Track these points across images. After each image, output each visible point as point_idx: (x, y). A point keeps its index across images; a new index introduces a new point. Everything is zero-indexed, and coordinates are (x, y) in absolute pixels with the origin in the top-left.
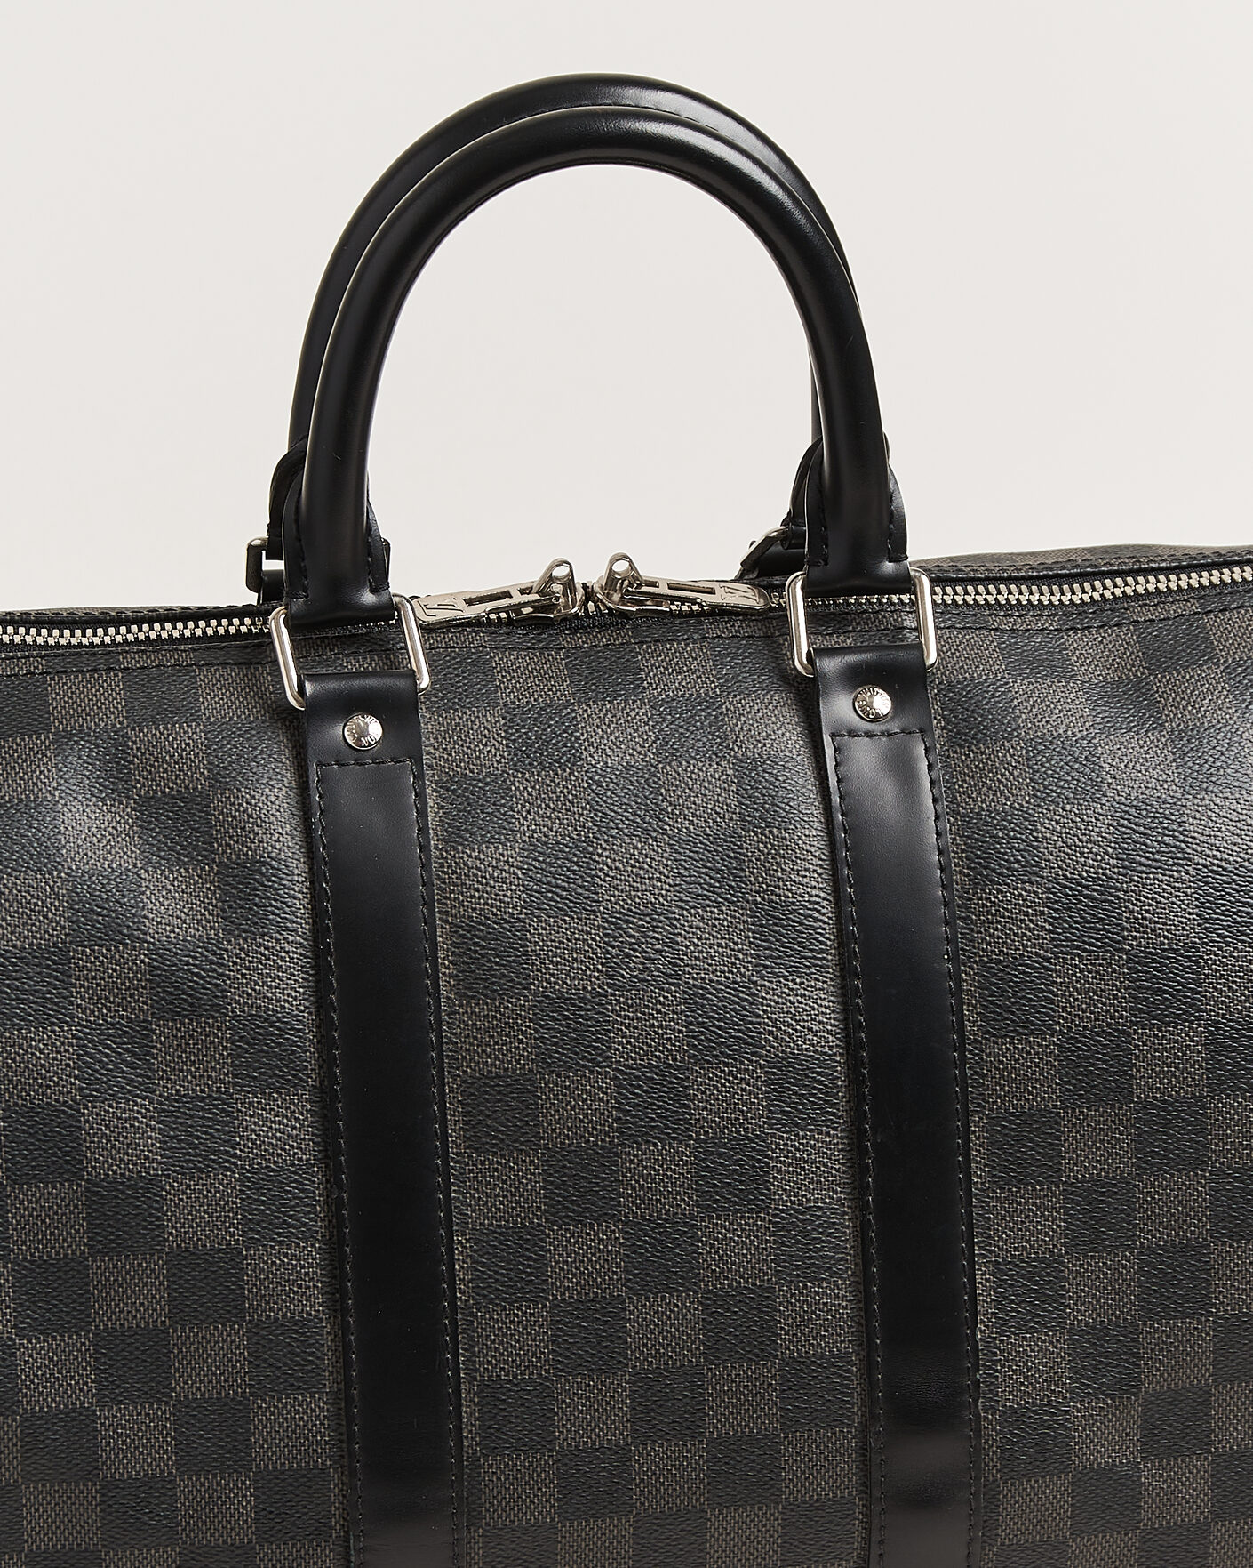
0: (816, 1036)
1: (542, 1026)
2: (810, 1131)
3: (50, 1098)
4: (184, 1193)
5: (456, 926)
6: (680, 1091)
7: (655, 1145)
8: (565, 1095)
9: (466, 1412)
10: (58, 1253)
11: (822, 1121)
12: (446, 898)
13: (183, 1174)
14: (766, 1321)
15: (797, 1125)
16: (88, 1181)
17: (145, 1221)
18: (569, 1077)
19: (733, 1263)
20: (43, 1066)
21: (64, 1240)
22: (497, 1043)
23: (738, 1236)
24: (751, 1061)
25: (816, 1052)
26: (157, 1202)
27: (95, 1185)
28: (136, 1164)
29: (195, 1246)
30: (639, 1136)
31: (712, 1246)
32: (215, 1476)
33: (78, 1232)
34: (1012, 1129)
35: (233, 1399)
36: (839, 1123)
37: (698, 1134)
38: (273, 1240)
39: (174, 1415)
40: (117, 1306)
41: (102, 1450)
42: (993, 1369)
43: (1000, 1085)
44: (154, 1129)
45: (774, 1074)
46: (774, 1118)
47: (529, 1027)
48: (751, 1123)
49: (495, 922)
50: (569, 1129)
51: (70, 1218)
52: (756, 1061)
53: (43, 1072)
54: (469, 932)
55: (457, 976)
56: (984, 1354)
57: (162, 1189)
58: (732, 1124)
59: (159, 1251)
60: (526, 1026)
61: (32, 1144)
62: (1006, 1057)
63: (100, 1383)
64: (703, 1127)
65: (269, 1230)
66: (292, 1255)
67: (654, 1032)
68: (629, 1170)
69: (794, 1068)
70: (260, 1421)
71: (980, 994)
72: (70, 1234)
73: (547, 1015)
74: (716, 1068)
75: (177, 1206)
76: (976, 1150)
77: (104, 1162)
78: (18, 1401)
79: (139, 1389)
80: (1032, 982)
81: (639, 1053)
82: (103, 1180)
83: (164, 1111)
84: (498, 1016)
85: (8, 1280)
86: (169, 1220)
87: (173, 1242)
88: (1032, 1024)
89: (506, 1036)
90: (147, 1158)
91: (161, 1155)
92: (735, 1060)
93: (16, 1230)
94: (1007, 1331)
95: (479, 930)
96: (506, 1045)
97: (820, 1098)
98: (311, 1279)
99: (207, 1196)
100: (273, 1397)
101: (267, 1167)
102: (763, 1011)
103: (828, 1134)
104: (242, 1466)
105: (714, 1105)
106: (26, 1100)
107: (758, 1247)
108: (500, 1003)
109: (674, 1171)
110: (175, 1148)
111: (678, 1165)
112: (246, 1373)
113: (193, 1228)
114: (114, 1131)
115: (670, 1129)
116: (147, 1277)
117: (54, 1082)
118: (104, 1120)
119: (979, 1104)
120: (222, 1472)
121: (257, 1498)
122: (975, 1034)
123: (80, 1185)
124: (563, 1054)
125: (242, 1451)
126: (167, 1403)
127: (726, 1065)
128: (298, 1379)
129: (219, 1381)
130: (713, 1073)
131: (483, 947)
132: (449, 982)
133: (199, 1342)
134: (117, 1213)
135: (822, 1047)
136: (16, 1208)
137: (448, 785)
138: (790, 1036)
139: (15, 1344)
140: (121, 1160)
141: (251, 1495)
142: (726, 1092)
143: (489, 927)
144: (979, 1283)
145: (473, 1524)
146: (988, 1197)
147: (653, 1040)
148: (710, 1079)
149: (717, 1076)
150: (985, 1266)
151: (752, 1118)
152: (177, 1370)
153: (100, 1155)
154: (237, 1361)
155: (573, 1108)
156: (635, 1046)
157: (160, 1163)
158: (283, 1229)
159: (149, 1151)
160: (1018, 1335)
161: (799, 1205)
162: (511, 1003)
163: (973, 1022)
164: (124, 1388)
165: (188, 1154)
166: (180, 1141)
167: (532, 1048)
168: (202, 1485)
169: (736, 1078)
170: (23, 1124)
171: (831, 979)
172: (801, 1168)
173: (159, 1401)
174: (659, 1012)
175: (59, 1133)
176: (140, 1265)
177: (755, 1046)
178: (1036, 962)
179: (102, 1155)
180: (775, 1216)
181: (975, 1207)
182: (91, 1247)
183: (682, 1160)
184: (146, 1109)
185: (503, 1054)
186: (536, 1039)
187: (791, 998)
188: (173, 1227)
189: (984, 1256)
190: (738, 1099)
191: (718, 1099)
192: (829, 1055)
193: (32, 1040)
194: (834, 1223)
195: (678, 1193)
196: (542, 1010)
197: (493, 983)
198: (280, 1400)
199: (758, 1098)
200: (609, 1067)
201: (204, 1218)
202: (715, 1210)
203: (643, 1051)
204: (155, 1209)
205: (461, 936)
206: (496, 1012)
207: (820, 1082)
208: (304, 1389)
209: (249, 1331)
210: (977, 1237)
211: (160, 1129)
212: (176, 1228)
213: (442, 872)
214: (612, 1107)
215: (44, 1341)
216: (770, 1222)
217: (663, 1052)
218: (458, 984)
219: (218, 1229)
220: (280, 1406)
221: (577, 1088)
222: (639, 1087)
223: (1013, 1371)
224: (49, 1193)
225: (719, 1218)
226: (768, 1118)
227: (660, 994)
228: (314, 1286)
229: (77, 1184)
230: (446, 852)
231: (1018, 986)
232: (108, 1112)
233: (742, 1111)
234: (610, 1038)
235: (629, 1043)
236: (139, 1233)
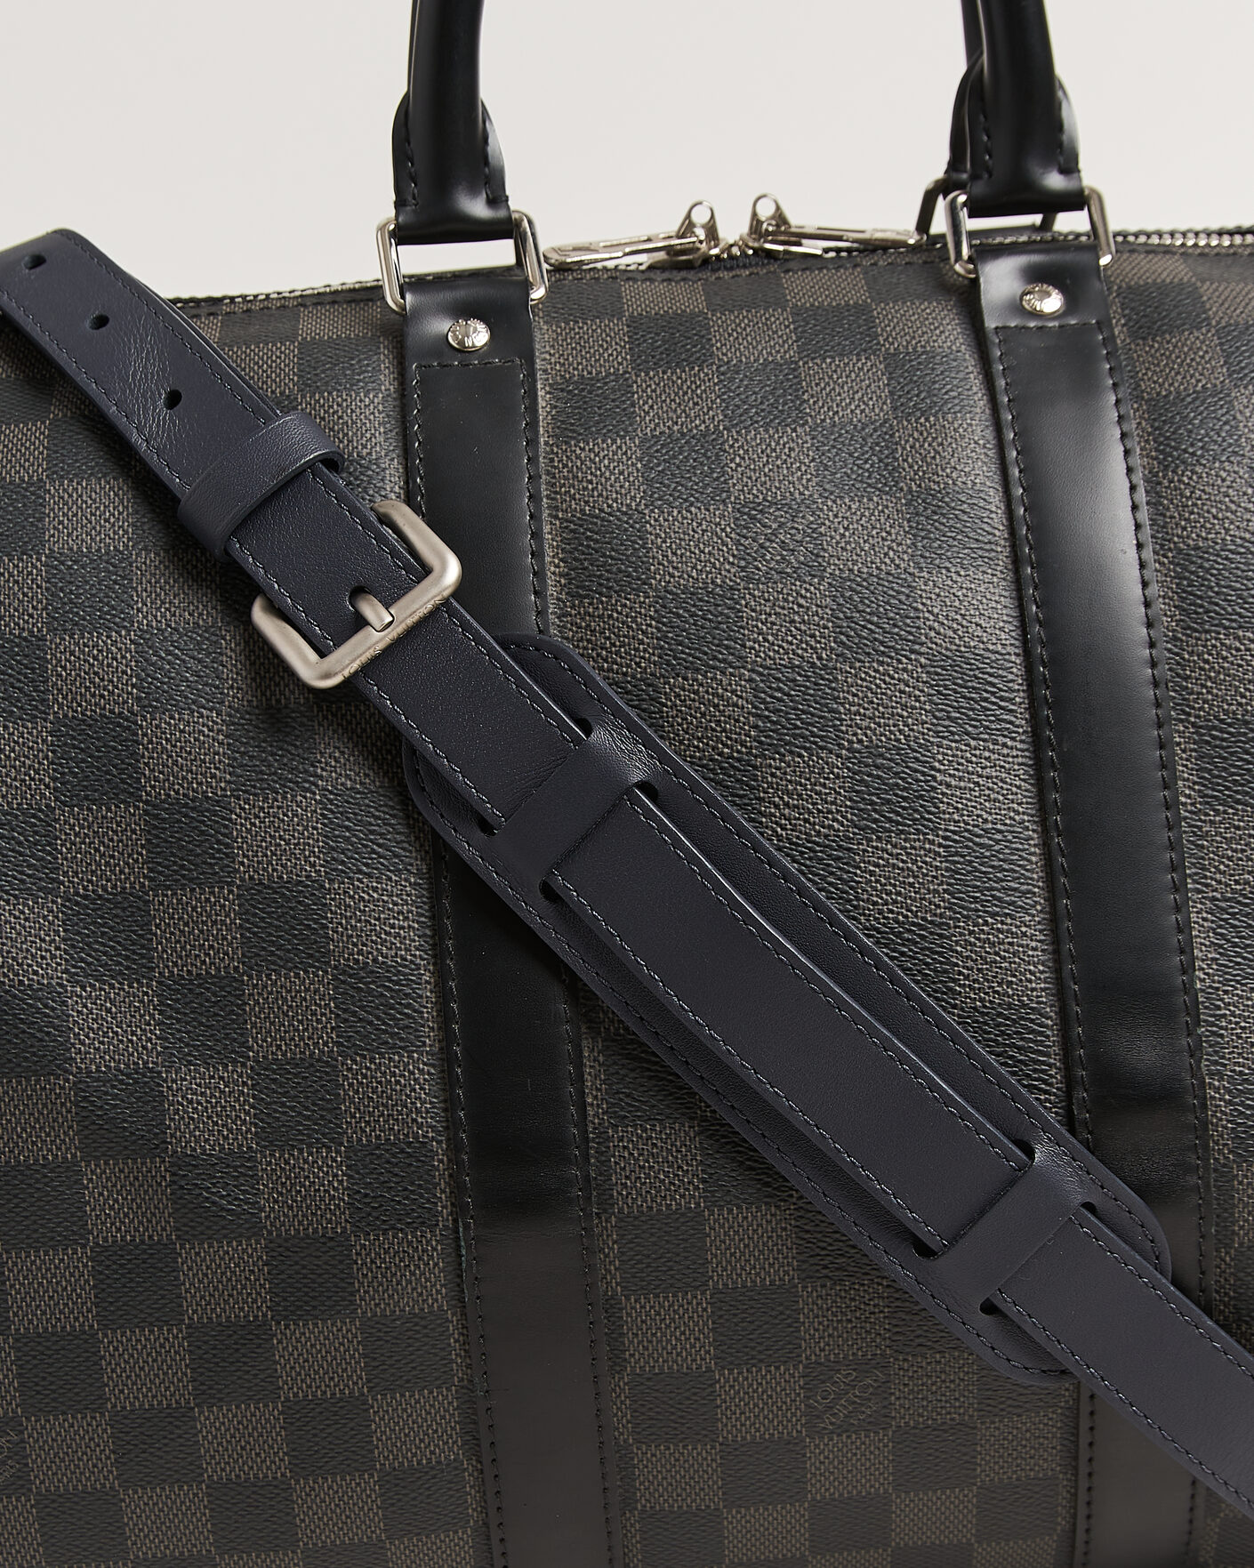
0: (985, 632)
1: (664, 624)
2: (984, 740)
3: (104, 708)
4: (257, 817)
5: (567, 521)
6: (827, 694)
7: (800, 756)
8: (694, 700)
9: (590, 1074)
10: (115, 887)
11: (997, 730)
12: (556, 493)
13: (255, 795)
14: (941, 963)
15: (968, 734)
16: (147, 802)
17: (213, 848)
18: (697, 680)
19: (899, 894)
20: (96, 673)
21: (121, 872)
22: (613, 645)
23: (903, 861)
24: (910, 659)
25: (987, 650)
26: (226, 827)
27: (155, 806)
28: (201, 783)
29: (270, 877)
30: (782, 746)
31: (872, 873)
32: (301, 1151)
33: (136, 861)
34: (1223, 740)
35: (318, 1061)
36: (1018, 733)
37: (850, 742)
38: (360, 872)
39: (252, 1079)
40: (183, 948)
41: (170, 1119)
42: (1217, 1026)
43: (1206, 687)
44: (223, 744)
45: (938, 674)
46: (938, 725)
47: (650, 625)
48: (913, 730)
49: (610, 514)
50: (699, 739)
51: (127, 846)
52: (916, 660)
53: (97, 680)
54: (581, 526)
55: (568, 574)
56: (1206, 1008)
57: (231, 812)
58: (890, 731)
59: (229, 884)
60: (647, 625)
61: (83, 761)
62: (1211, 655)
63: (166, 1039)
64: (855, 734)
65: (356, 859)
66: (383, 890)
67: (796, 628)
68: (770, 785)
69: (961, 667)
70: (351, 1085)
71: (1177, 584)
72: (128, 864)
73: (671, 612)
74: (869, 668)
75: (249, 831)
76: (1183, 765)
77: (164, 781)
78: (71, 1058)
79: (210, 1048)
80: (1237, 568)
81: (778, 652)
82: (163, 802)
83: (234, 724)
84: (615, 615)
85: (57, 917)
86: (239, 848)
87: (245, 872)
88: (1241, 616)
89: (624, 636)
90: (213, 776)
91: (230, 774)
92: (891, 658)
93: (66, 859)
94: (1231, 980)
95: (592, 523)
96: (624, 646)
97: (994, 703)
98: (406, 918)
99: (283, 821)
100: (364, 1057)
101: (352, 788)
102: (923, 604)
103: (1004, 745)
104: (332, 1140)
105: (868, 709)
106: (76, 711)
107: (927, 875)
108: (616, 601)
109: (824, 786)
110: (246, 765)
111: (828, 779)
112: (332, 1028)
113: (267, 856)
114: (175, 746)
115: (818, 737)
116: (217, 915)
117: (109, 691)
118: (165, 733)
119: (1182, 710)
120: (310, 1146)
121: (350, 1177)
122: (1173, 631)
123: (138, 808)
124: (689, 655)
125: (331, 1122)
126: (244, 1065)
127: (881, 663)
128: (393, 1035)
129: (302, 1039)
130: (865, 672)
131: (597, 541)
132: (559, 582)
133: (277, 992)
134: (180, 839)
135: (993, 644)
136: (66, 834)
137: (564, 386)
138: (955, 631)
139: (66, 991)
140: (184, 778)
141: (344, 1175)
142: (882, 694)
143: (603, 520)
144: (1195, 923)
145: (605, 1211)
146: (1200, 820)
147: (794, 637)
148: (862, 679)
149: (870, 676)
150: (1201, 903)
151: (913, 725)
152: (254, 1025)
153: (160, 773)
154: (322, 1015)
155: (703, 715)
156: (773, 644)
157: (229, 782)
158: (372, 859)
159: (216, 768)
160: (1245, 985)
161: (974, 826)
162: (628, 599)
163: (1171, 616)
164: (193, 1046)
165: (262, 772)
166: (252, 758)
167: (654, 648)
168: (287, 1163)
169: (893, 678)
170: (74, 738)
171: (1001, 572)
172: (974, 783)
173: (234, 1062)
174: (800, 606)
175: (114, 748)
176: (207, 900)
177: (914, 642)
178: (1242, 546)
179: (162, 773)
180: (945, 838)
181: (1185, 832)
182: (151, 880)
183: (833, 773)
184: (213, 721)
185: (621, 657)
186: (658, 639)
187: (955, 591)
188: (244, 856)
189: (1199, 891)
190: (897, 703)
191: (872, 702)
192: (1002, 654)
193: (85, 645)
194: (1018, 850)
195: (830, 812)
196: (665, 607)
197: (608, 580)
198: (372, 1060)
199: (920, 702)
200: (744, 667)
201: (280, 845)
202: (874, 831)
203: (783, 649)
204: (224, 835)
205: (572, 531)
206: (612, 610)
207: (993, 685)
208: (400, 1048)
209: (335, 978)
210: (1190, 868)
211: (229, 744)
212: (248, 857)
213: (552, 467)
214: (748, 713)
215: (101, 989)
216: (940, 845)
217: (806, 650)
218: (569, 584)
219: (296, 858)
220: (373, 1066)
221: (707, 692)
222: (779, 689)
223: (1241, 1028)
224: (102, 817)
225: (879, 839)
226: (932, 724)
227: (801, 586)
228: (409, 926)
229: (134, 806)
230: (557, 447)
231: (1220, 574)
232: (169, 724)
233: (902, 716)
234: (744, 635)
235: (766, 640)
236: (205, 863)
